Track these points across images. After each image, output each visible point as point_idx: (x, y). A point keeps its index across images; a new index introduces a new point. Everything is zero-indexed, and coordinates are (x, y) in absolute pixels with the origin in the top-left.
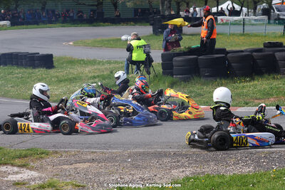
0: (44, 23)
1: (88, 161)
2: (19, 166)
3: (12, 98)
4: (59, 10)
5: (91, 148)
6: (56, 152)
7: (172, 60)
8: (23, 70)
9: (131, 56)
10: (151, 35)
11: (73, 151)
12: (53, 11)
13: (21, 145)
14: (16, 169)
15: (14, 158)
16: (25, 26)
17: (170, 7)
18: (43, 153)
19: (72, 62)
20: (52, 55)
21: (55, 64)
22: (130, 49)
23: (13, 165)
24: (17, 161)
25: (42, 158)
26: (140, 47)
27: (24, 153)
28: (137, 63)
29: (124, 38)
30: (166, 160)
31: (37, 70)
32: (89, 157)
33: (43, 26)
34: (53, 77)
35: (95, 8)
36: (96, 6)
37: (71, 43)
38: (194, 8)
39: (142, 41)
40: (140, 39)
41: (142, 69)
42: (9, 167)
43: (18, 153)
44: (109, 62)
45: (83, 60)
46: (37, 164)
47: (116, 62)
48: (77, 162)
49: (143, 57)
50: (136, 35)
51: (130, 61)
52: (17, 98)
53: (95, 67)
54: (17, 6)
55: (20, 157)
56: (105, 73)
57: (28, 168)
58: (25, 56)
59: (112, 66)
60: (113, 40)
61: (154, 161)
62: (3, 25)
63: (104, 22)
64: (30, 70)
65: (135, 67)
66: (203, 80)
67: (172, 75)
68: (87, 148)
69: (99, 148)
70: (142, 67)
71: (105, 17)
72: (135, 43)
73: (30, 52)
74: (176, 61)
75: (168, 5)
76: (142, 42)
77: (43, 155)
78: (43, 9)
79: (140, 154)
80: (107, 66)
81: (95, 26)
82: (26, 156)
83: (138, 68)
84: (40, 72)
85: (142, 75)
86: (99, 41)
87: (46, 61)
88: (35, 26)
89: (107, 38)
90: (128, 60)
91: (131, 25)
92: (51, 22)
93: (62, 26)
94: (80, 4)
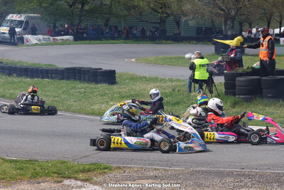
0: (106, 38)
1: (151, 178)
2: (82, 180)
3: (74, 112)
4: (122, 26)
5: (153, 165)
6: (119, 168)
7: (235, 80)
8: (86, 85)
9: (194, 74)
10: (213, 55)
11: (136, 167)
12: (116, 27)
13: (84, 160)
14: (79, 183)
15: (77, 172)
16: (88, 42)
17: (232, 27)
18: (106, 168)
19: (134, 79)
20: (115, 71)
21: (118, 79)
22: (193, 67)
23: (76, 179)
24: (80, 176)
25: (105, 173)
26: (203, 66)
27: (87, 167)
28: (200, 82)
29: (187, 56)
30: (229, 180)
31: (99, 85)
32: (152, 174)
33: (105, 42)
34: (116, 93)
35: (158, 25)
36: (159, 23)
37: (133, 60)
38: (257, 29)
39: (205, 59)
40: (203, 58)
41: (204, 87)
42: (72, 181)
43: (81, 168)
44: (171, 80)
45: (145, 77)
46: (100, 178)
47: (178, 80)
48: (139, 178)
49: (206, 76)
50: (200, 54)
51: (193, 80)
52: (80, 113)
53: (157, 84)
54: (81, 21)
55: (83, 171)
56: (168, 91)
57: (91, 183)
58: (89, 71)
59: (174, 84)
60: (176, 58)
61: (217, 180)
62: (66, 40)
63: (167, 40)
64: (93, 85)
65: (197, 86)
66: (265, 101)
67: (234, 94)
68: (149, 165)
69: (162, 166)
70: (205, 86)
71: (167, 34)
72: (197, 62)
73: (93, 67)
74: (239, 81)
75: (231, 25)
76: (205, 61)
77: (106, 171)
78: (106, 25)
79: (203, 172)
80: (169, 84)
81: (157, 43)
82: (89, 171)
83: (201, 87)
84: (103, 87)
85: (204, 94)
86: (161, 59)
87: (109, 77)
88: (98, 42)
89: (169, 56)
90: (190, 78)
91: (193, 44)
92: (113, 38)
93: (125, 43)
94: (143, 21)
